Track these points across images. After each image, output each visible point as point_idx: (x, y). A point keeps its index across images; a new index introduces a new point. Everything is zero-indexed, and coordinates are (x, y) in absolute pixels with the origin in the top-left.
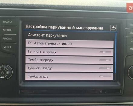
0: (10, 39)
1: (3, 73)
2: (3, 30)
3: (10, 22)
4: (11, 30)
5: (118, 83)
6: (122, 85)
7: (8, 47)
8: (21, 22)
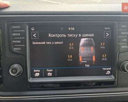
0: (19, 42)
1: (14, 71)
2: (13, 34)
3: (19, 27)
4: (19, 34)
5: (112, 76)
6: (115, 78)
7: (18, 49)
8: (27, 27)
